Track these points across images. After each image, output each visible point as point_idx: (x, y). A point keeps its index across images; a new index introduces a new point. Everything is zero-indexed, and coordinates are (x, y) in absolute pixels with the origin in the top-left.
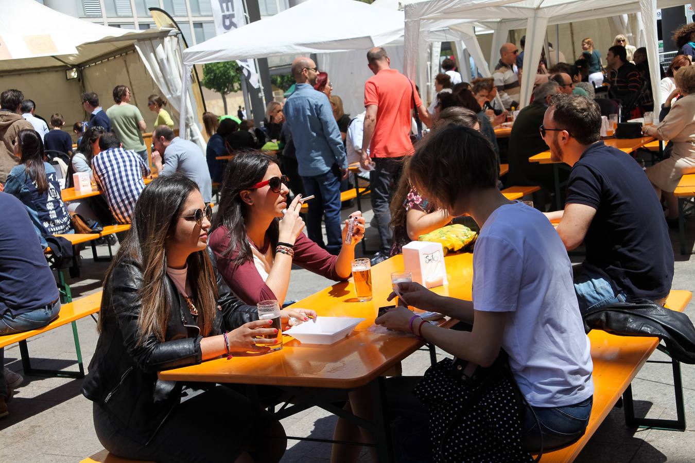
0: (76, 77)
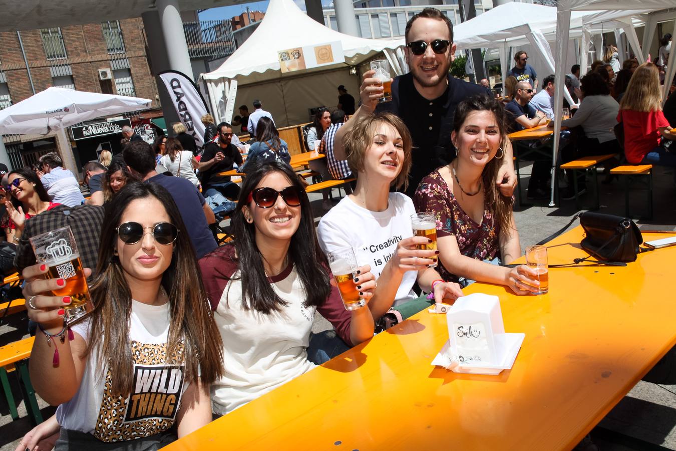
0: (355, 73)
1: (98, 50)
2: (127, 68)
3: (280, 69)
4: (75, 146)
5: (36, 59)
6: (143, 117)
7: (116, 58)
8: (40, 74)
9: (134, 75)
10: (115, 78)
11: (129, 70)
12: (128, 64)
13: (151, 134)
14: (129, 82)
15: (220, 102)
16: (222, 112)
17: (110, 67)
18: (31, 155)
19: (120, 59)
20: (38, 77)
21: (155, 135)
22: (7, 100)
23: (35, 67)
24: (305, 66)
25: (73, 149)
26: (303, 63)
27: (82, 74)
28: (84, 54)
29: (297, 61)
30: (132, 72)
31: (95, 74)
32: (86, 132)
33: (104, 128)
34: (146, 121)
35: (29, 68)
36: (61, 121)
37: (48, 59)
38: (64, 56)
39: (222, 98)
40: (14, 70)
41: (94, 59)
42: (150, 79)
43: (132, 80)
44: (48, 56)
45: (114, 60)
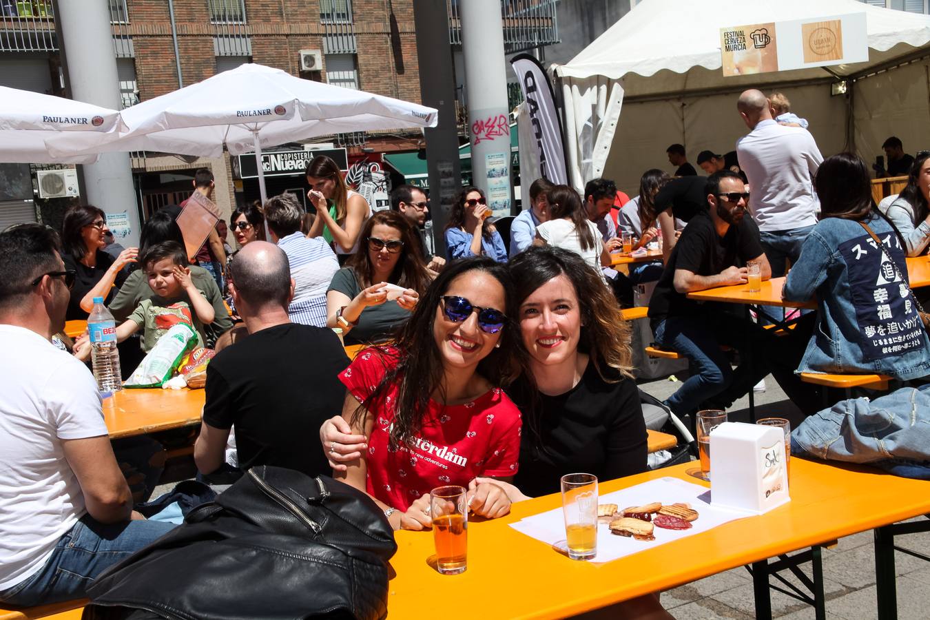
0: (843, 92)
1: (303, 14)
2: (352, 52)
3: (722, 67)
4: (241, 190)
5: (191, 21)
6: (370, 147)
7: (334, 32)
8: (195, 49)
9: (362, 68)
10: (328, 70)
11: (355, 57)
12: (355, 46)
13: (380, 181)
14: (352, 80)
15: (586, 127)
16: (585, 151)
17: (322, 49)
18: (160, 196)
19: (341, 35)
20: (191, 54)
21: (387, 183)
22: (131, 91)
23: (188, 35)
24: (776, 65)
25: (237, 194)
26: (773, 58)
27: (269, 56)
28: (278, 20)
29: (760, 53)
30: (360, 61)
31: (292, 58)
32: (265, 164)
33: (298, 161)
34: (375, 157)
35: (177, 35)
36: (257, 134)
37: (212, 23)
38: (241, 20)
39: (589, 120)
40: (151, 36)
41: (295, 30)
42: (390, 78)
43: (359, 78)
44: (214, 16)
45: (330, 35)
